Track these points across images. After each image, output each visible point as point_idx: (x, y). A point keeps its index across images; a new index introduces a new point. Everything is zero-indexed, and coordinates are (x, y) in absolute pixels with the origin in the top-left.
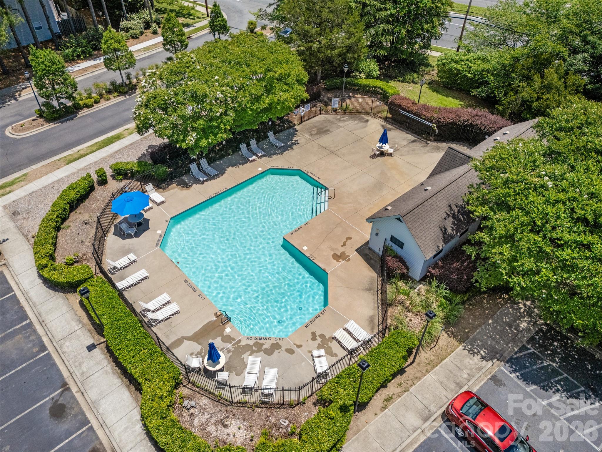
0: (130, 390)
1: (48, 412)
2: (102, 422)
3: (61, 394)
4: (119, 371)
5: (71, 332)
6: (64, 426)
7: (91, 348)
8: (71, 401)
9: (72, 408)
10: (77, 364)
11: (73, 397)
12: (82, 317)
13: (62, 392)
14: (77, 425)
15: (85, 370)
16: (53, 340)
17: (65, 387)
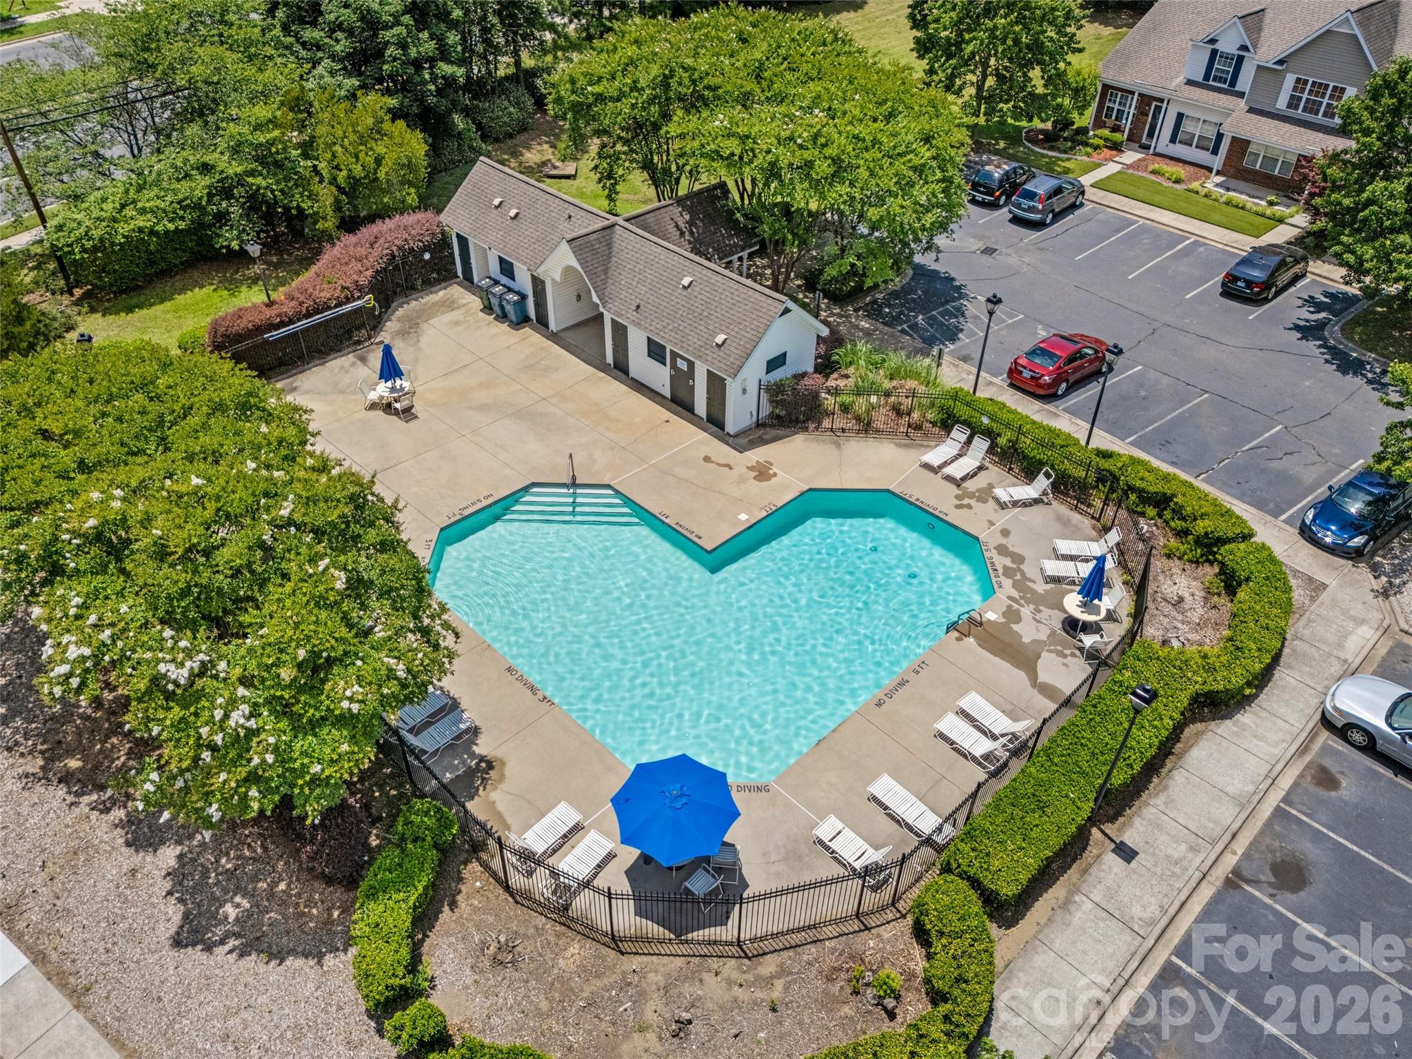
0: (1185, 751)
1: (1302, 893)
2: (1270, 781)
3: (1255, 883)
4: (1155, 780)
5: (1105, 915)
6: (1310, 851)
7: (1126, 853)
8: (1257, 856)
9: (1271, 850)
10: (1177, 870)
11: (1247, 856)
12: (1053, 903)
13: (1248, 882)
14: (1294, 827)
15: (1183, 847)
16: (1143, 951)
17: (1234, 881)
